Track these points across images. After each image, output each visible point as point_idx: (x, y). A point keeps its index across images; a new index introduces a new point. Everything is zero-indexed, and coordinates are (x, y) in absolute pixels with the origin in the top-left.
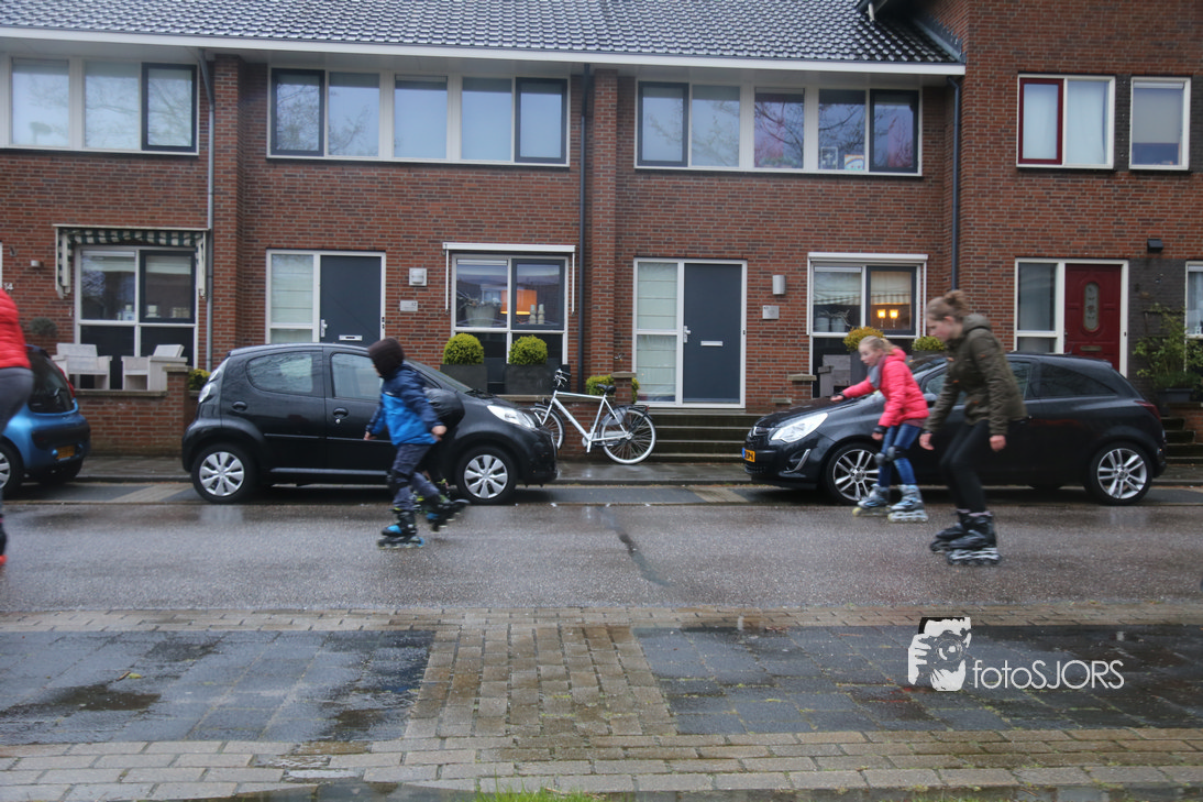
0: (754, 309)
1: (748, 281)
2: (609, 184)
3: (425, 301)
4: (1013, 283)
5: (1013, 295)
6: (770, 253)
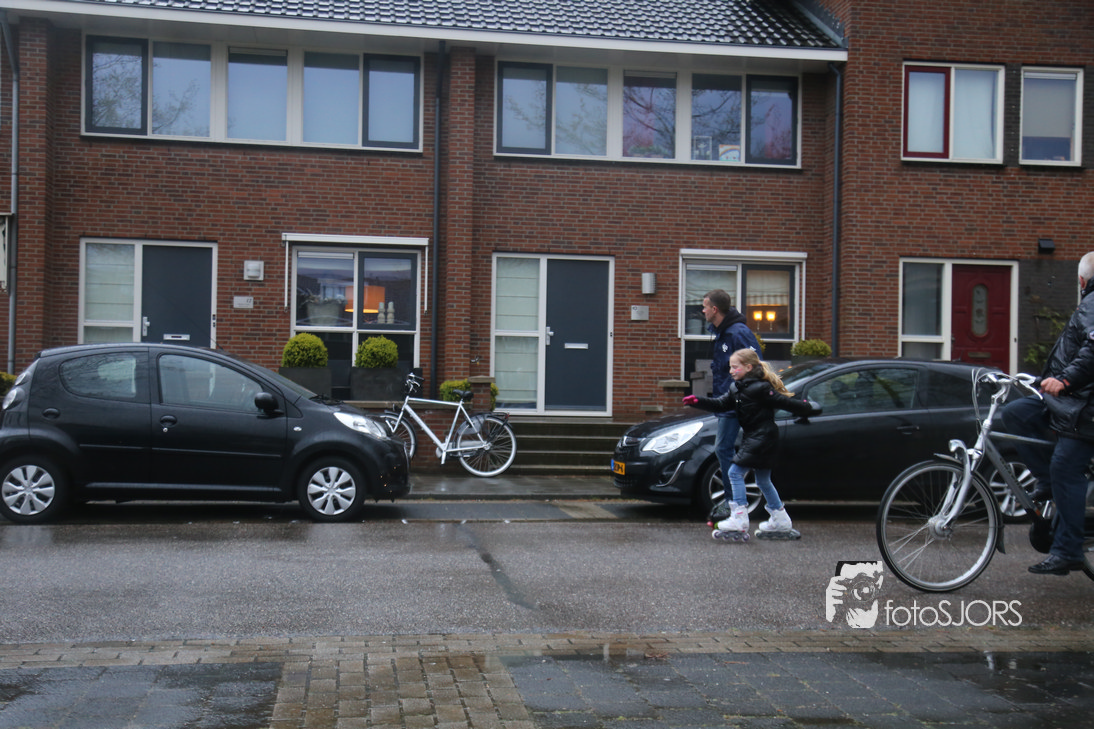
0: (622, 310)
1: (616, 279)
2: (466, 172)
3: (262, 297)
4: (897, 285)
5: (897, 297)
6: (639, 249)
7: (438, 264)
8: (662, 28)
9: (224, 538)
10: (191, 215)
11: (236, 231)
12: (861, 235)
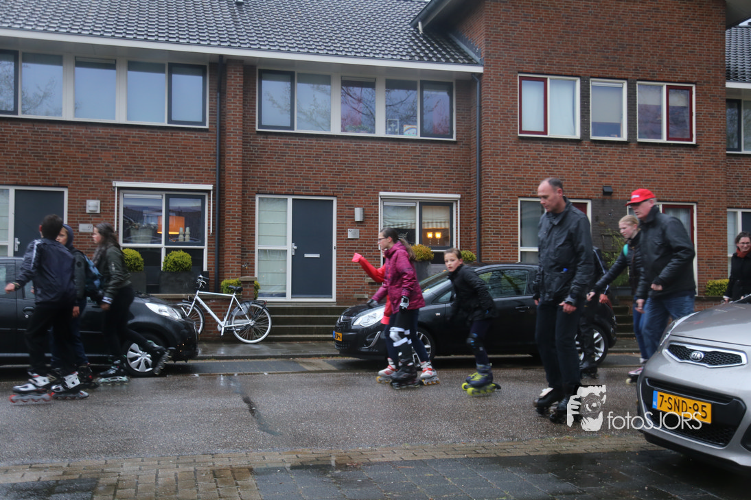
0: (342, 232)
1: (337, 211)
2: (237, 141)
4: (517, 215)
5: (517, 223)
6: (353, 192)
7: (219, 202)
10: (49, 169)
11: (81, 180)
12: (494, 183)
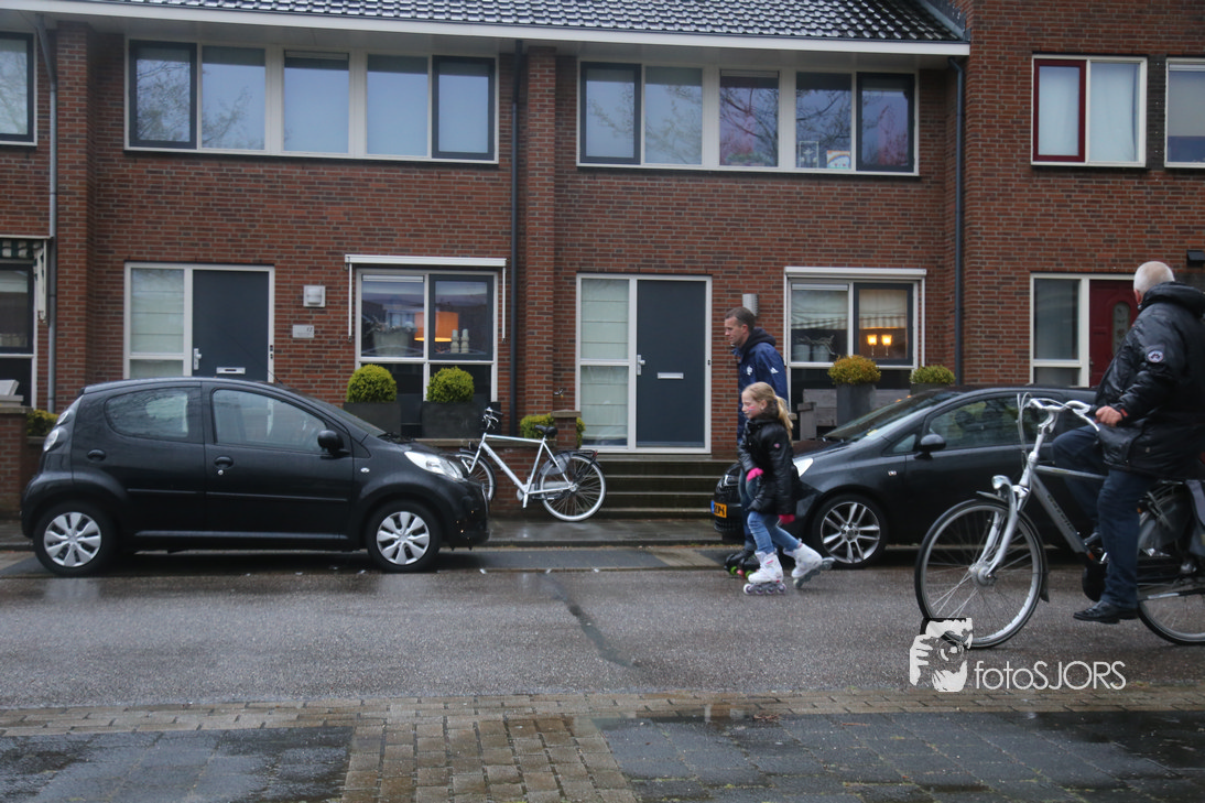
1: (713, 301)
2: (546, 185)
3: (323, 325)
4: (1028, 303)
5: (1028, 318)
6: (739, 268)
7: (517, 287)
8: (762, 22)
9: (286, 591)
10: (246, 236)
11: (295, 253)
12: (986, 248)
